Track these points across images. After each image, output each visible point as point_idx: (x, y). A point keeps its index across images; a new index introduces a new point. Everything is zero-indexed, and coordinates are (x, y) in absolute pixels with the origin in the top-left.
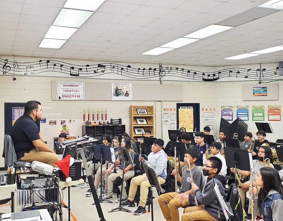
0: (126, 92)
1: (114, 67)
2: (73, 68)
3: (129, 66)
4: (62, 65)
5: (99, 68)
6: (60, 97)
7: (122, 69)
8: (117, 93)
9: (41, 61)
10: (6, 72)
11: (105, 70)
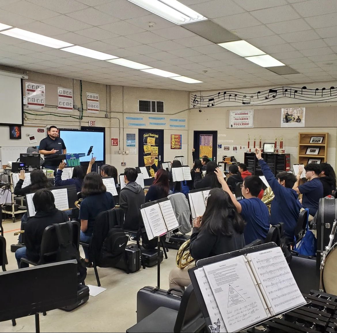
0: (298, 118)
1: (286, 90)
2: (245, 96)
3: (305, 88)
4: (236, 95)
5: (270, 94)
6: (232, 125)
7: (296, 92)
8: (287, 119)
9: (219, 93)
10: (195, 106)
11: (276, 95)
